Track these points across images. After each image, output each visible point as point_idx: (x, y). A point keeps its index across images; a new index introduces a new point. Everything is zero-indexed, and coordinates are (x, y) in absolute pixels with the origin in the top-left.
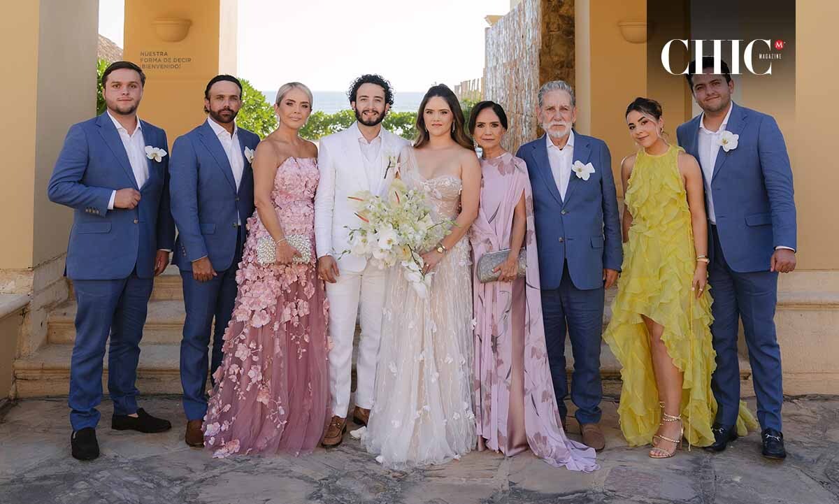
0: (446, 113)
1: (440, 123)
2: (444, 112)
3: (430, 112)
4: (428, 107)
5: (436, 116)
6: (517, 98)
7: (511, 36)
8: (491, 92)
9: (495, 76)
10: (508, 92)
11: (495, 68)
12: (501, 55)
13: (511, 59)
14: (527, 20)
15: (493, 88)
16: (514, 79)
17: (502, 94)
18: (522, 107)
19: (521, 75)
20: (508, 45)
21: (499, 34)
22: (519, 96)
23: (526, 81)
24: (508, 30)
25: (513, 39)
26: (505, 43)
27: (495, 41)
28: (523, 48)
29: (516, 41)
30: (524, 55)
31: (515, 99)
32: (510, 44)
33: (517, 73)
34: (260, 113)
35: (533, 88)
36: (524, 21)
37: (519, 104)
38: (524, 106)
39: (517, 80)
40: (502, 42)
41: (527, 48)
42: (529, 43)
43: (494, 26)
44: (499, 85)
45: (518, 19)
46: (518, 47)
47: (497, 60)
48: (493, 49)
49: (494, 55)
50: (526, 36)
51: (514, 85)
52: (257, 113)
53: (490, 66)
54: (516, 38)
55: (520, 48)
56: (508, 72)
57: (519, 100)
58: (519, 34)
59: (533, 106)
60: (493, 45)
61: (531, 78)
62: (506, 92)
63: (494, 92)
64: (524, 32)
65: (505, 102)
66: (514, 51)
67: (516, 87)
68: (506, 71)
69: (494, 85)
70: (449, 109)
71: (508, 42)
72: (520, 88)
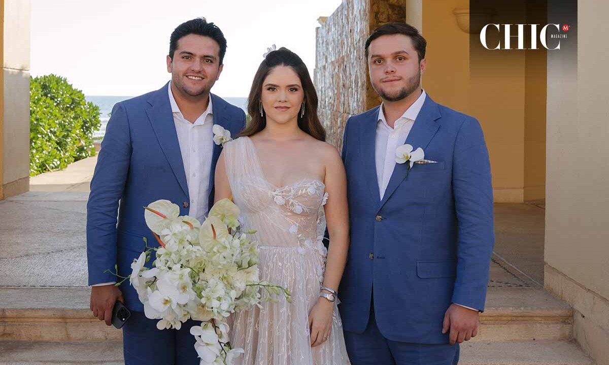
0: (296, 90)
1: (288, 105)
2: (292, 89)
3: (272, 88)
4: (270, 80)
5: (282, 94)
6: (344, 96)
7: (339, 32)
8: (320, 92)
9: (325, 76)
10: (336, 91)
11: (324, 67)
12: (330, 54)
13: (339, 56)
14: (355, 13)
15: (322, 88)
16: (341, 77)
17: (331, 94)
18: (349, 106)
19: (348, 72)
20: (336, 42)
21: (328, 32)
22: (346, 95)
23: (353, 78)
24: (337, 26)
25: (341, 35)
26: (334, 41)
27: (325, 40)
28: (351, 43)
29: (344, 36)
30: (352, 50)
31: (343, 98)
32: (338, 40)
33: (345, 70)
34: (79, 112)
35: (360, 84)
36: (352, 14)
37: (346, 103)
38: (351, 105)
39: (344, 78)
40: (331, 39)
41: (355, 43)
42: (357, 36)
43: (324, 24)
44: (328, 85)
45: (346, 13)
46: (346, 43)
47: (326, 59)
48: (322, 49)
49: (324, 54)
50: (354, 30)
51: (341, 84)
52: (75, 112)
53: (319, 66)
54: (344, 33)
55: (348, 43)
56: (336, 70)
57: (346, 98)
58: (347, 29)
59: (360, 104)
60: (323, 43)
61: (358, 74)
62: (334, 91)
63: (323, 92)
64: (352, 27)
65: (333, 102)
66: (342, 47)
67: (344, 86)
68: (334, 69)
69: (323, 85)
70: (300, 85)
71: (337, 39)
72: (347, 86)
